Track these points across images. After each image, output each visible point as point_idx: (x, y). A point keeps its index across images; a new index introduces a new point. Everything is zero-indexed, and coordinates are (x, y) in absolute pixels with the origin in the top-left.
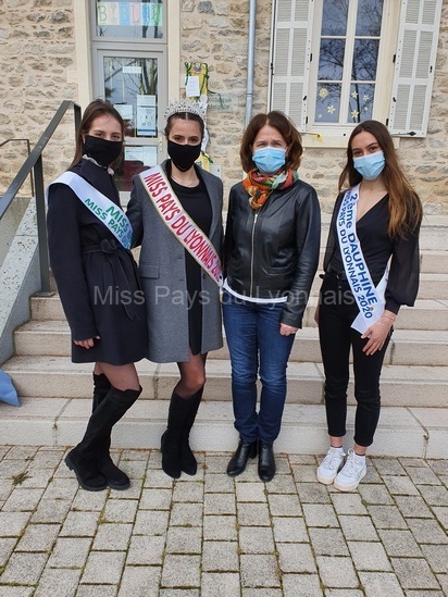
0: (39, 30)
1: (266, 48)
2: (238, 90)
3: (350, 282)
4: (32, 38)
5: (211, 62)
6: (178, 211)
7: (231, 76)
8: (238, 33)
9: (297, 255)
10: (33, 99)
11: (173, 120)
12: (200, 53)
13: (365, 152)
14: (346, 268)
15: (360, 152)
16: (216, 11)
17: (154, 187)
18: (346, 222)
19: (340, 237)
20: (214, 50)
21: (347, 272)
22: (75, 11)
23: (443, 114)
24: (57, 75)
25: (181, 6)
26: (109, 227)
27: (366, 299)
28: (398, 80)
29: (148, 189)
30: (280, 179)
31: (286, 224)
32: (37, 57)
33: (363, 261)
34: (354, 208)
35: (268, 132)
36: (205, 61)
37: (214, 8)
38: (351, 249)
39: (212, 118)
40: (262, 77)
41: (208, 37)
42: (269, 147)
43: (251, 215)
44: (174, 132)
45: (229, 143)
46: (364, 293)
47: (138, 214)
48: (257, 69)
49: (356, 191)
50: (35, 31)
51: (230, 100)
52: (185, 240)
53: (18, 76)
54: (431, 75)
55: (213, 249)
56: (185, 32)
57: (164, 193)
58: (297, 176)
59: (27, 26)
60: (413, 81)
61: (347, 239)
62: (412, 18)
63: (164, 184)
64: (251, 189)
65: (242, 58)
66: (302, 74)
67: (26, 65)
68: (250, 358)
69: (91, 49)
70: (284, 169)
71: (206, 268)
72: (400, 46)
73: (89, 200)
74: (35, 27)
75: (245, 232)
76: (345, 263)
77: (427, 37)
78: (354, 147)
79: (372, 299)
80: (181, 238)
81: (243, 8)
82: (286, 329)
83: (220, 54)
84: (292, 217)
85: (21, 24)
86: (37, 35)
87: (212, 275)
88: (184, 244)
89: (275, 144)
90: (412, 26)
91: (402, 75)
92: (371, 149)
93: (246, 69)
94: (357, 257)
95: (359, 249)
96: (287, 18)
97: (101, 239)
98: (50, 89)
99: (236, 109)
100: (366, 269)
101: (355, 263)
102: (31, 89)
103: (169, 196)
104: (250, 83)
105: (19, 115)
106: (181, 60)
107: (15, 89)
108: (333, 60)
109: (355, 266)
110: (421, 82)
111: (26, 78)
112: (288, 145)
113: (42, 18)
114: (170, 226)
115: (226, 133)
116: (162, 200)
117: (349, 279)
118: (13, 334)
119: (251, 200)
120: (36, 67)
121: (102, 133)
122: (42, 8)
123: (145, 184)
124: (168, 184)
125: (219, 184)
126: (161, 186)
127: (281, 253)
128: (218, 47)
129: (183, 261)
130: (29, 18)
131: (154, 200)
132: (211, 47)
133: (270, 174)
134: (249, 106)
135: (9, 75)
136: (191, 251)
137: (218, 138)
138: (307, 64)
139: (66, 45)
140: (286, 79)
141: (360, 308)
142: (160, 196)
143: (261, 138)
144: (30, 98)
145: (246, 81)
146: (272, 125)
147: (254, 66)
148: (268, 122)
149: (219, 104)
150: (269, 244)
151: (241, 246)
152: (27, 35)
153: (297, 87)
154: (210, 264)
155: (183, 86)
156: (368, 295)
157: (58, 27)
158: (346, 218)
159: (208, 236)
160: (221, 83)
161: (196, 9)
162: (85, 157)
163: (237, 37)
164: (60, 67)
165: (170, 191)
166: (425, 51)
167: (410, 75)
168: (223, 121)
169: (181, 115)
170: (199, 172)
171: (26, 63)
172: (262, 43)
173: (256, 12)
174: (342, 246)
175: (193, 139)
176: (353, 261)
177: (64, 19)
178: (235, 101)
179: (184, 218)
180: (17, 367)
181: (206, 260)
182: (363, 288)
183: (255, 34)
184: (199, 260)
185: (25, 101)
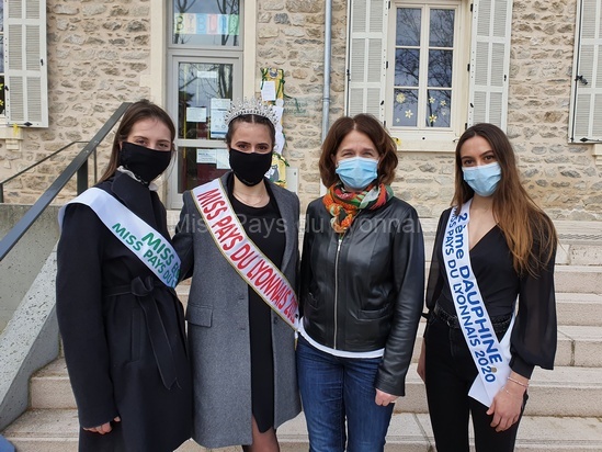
0: (114, 37)
1: (343, 56)
2: (315, 95)
3: (465, 332)
4: (107, 44)
5: (287, 68)
6: (241, 238)
7: (307, 81)
8: (314, 41)
9: (395, 294)
10: (103, 102)
11: (236, 124)
12: (277, 60)
13: (479, 162)
14: (459, 311)
15: (471, 161)
16: (292, 22)
17: (209, 207)
18: (456, 250)
19: (448, 270)
20: (290, 57)
21: (460, 317)
22: (152, 21)
23: (520, 120)
24: (130, 79)
25: (258, 18)
26: (145, 261)
27: (487, 356)
28: (474, 88)
29: (202, 210)
30: (370, 197)
31: (379, 254)
32: (111, 63)
33: (482, 304)
34: (465, 232)
35: (356, 139)
36: (281, 67)
37: (290, 19)
38: (463, 286)
39: (288, 122)
40: (338, 83)
41: (284, 45)
42: (358, 158)
43: (333, 240)
44: (237, 138)
45: (306, 146)
46: (484, 347)
47: (188, 240)
48: (334, 75)
49: (465, 210)
50: (110, 38)
51: (306, 105)
52: (249, 275)
53: (90, 80)
54: (506, 84)
55: (287, 284)
56: (261, 41)
57: (223, 215)
58: (392, 193)
59: (103, 34)
60: (489, 89)
61: (458, 273)
62: (483, 30)
63: (223, 203)
64: (332, 208)
65: (318, 64)
66: (379, 80)
67: (99, 70)
68: (334, 431)
69: (167, 55)
70: (375, 183)
71: (277, 309)
72: (474, 56)
73: (119, 225)
74: (110, 35)
75: (326, 262)
76: (457, 306)
77: (499, 48)
78: (463, 155)
79: (495, 356)
80: (244, 272)
81: (319, 20)
82: (383, 397)
83: (296, 60)
84: (386, 244)
85: (97, 32)
86: (113, 42)
87: (285, 317)
88: (248, 279)
89: (365, 153)
90: (484, 39)
91: (477, 82)
92: (486, 158)
93: (322, 75)
94: (473, 298)
95: (476, 288)
96: (363, 29)
97: (132, 277)
98: (122, 93)
99: (312, 113)
100: (486, 316)
101: (470, 306)
102: (103, 93)
103: (229, 219)
104: (326, 88)
105: (88, 117)
106: (257, 66)
107: (86, 93)
108: (405, 70)
109: (470, 311)
110: (497, 89)
111: (98, 82)
112: (380, 154)
113: (119, 27)
114: (229, 257)
115: (302, 137)
116: (220, 224)
117: (463, 327)
118: (30, 381)
119: (333, 221)
120: (109, 72)
121: (145, 140)
122: (119, 17)
123: (199, 203)
124: (228, 204)
125: (294, 201)
126: (219, 206)
127: (374, 291)
128: (294, 54)
129: (245, 303)
130: (105, 26)
131: (210, 223)
132: (287, 54)
133: (358, 191)
134: (326, 110)
135: (81, 79)
136: (257, 289)
137: (294, 142)
138: (383, 71)
139: (142, 51)
140: (362, 85)
141: (479, 367)
142: (217, 219)
143: (347, 145)
144: (100, 101)
145: (323, 86)
146: (361, 130)
147: (331, 72)
148: (355, 126)
149: (295, 108)
150: (358, 277)
151: (321, 279)
152: (102, 42)
153: (374, 93)
154: (282, 302)
155: (258, 90)
156: (489, 350)
157: (134, 35)
158: (455, 244)
159: (280, 268)
160: (297, 88)
161: (272, 20)
162: (121, 169)
163: (313, 45)
164: (134, 72)
165: (230, 212)
166: (498, 61)
167: (485, 83)
168: (299, 125)
169: (246, 118)
170: (270, 188)
171: (99, 68)
172: (338, 51)
173: (332, 23)
174: (452, 282)
175: (261, 146)
176: (467, 303)
177: (141, 27)
178: (312, 106)
179: (247, 247)
180: (26, 430)
181: (277, 298)
182: (482, 340)
183: (331, 43)
184: (267, 298)
185: (95, 104)
